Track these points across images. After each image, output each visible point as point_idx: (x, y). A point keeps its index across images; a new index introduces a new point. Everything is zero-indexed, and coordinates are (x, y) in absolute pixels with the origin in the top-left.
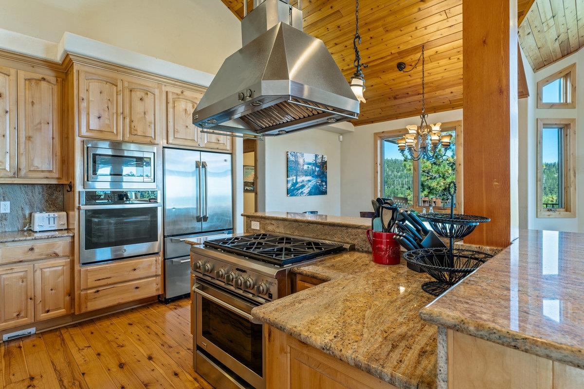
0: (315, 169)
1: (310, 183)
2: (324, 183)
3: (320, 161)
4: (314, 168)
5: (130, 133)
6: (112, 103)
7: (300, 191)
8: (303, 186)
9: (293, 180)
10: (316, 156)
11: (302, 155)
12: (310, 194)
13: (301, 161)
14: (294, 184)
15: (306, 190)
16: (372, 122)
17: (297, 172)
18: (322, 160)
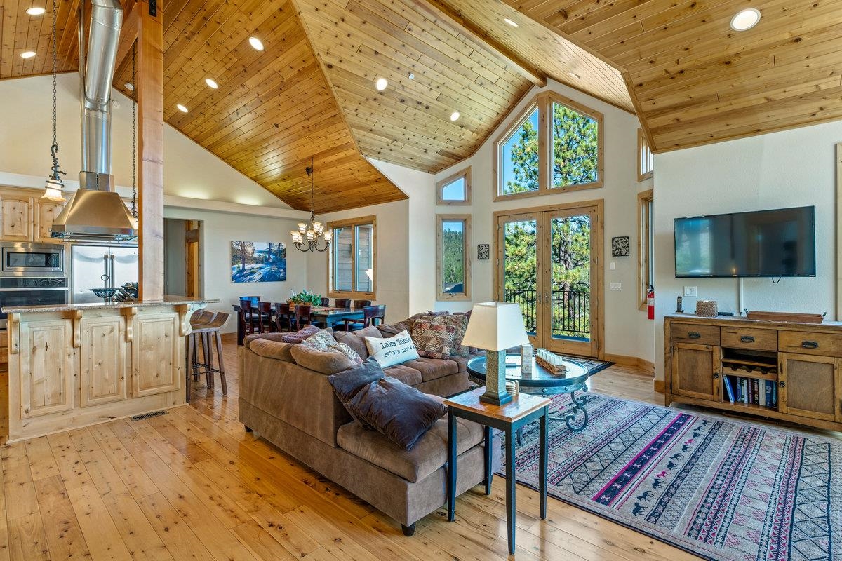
0: (269, 257)
1: (261, 271)
2: (282, 270)
3: (276, 249)
4: (267, 255)
5: (40, 235)
6: (24, 215)
7: (249, 277)
8: (252, 273)
9: (239, 267)
10: (270, 244)
11: (252, 244)
12: (262, 280)
13: (250, 250)
14: (240, 272)
15: (257, 277)
16: (325, 212)
17: (244, 260)
18: (279, 248)
